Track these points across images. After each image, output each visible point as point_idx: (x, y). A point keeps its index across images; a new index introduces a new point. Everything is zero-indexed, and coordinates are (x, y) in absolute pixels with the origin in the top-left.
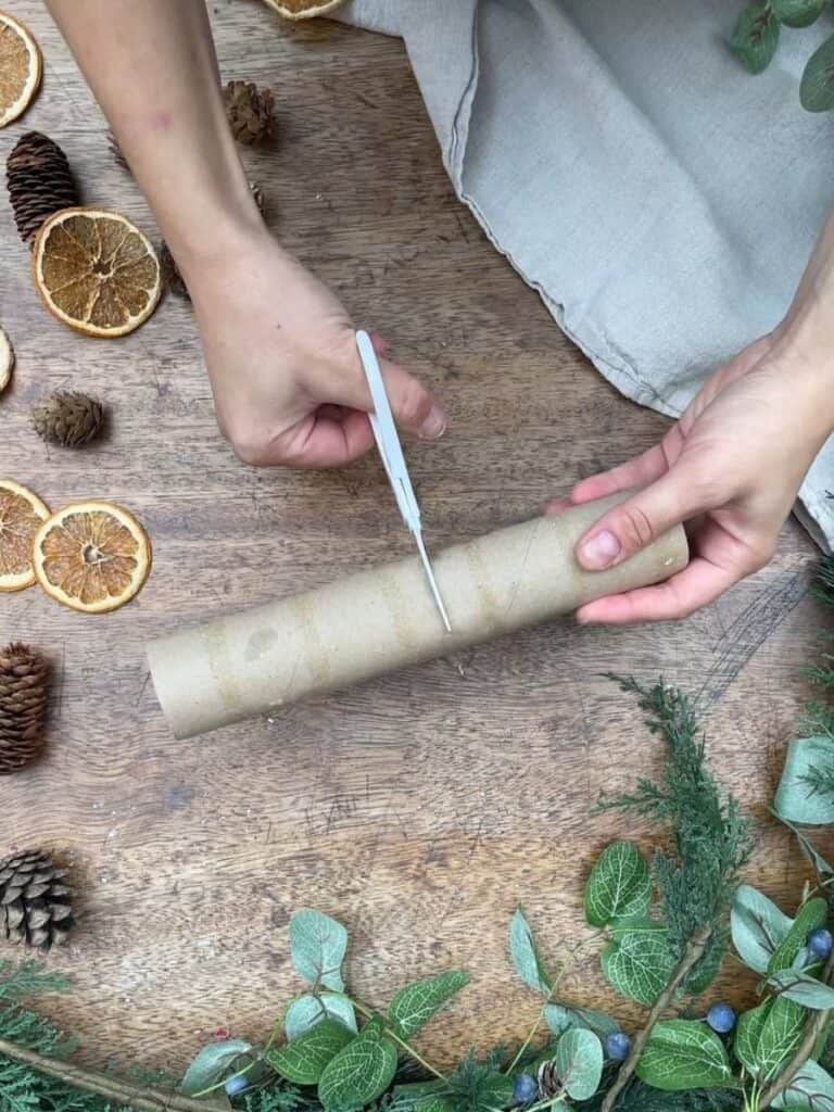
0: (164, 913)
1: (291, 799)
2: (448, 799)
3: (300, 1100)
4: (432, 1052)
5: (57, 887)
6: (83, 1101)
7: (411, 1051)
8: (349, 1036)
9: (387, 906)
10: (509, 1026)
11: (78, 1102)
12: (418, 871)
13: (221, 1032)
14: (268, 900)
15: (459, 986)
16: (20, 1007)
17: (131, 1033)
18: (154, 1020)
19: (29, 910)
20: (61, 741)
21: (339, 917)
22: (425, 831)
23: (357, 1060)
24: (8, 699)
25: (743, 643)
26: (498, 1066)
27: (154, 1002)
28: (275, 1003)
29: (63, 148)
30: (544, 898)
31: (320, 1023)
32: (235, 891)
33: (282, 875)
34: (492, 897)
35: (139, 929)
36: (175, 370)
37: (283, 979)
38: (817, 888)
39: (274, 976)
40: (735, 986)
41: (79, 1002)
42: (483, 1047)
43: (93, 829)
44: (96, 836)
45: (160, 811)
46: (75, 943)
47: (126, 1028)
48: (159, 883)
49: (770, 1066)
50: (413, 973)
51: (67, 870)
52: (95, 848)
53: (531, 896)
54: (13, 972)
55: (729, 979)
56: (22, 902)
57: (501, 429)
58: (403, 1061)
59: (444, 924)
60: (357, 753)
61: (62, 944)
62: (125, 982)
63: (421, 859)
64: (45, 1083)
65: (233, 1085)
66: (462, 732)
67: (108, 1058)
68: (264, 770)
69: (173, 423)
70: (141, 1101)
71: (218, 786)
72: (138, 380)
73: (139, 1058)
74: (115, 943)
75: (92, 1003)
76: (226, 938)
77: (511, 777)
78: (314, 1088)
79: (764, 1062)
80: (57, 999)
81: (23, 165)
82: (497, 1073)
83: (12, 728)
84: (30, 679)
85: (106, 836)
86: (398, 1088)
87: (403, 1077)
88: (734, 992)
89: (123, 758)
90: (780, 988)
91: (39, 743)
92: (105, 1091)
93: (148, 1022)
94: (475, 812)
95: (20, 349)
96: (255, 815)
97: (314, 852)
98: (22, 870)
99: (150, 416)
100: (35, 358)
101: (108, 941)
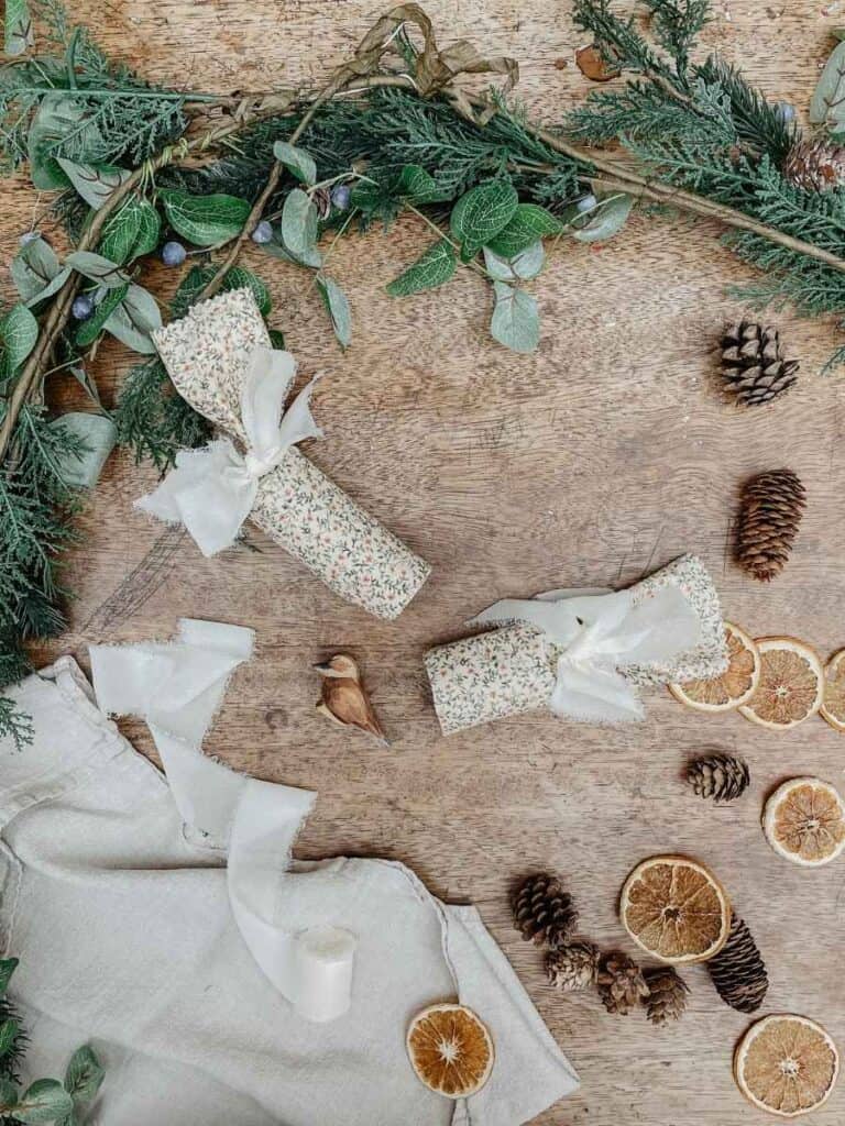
0: (644, 351)
1: (534, 446)
2: (401, 445)
3: (533, 190)
4: (418, 229)
5: (734, 375)
6: (716, 191)
7: (437, 229)
8: (491, 244)
9: (454, 354)
10: (352, 250)
11: (720, 190)
12: (428, 384)
13: (598, 249)
14: (556, 361)
15: (395, 284)
16: (767, 272)
17: (673, 249)
18: (654, 260)
19: (759, 356)
20: (729, 499)
21: (497, 345)
22: (420, 417)
23: (485, 224)
24: (773, 534)
25: (150, 572)
26: (364, 216)
27: (653, 275)
28: (551, 272)
29: (718, 997)
30: (321, 358)
31: (514, 255)
32: (584, 368)
33: (543, 382)
34: (365, 359)
35: (665, 338)
36: (627, 809)
37: (544, 293)
38: (86, 355)
39: (552, 296)
40: (160, 281)
41: (716, 276)
42: (375, 232)
43: (703, 424)
44: (701, 416)
45: (646, 437)
46: (720, 327)
47: (678, 254)
48: (648, 376)
49: (130, 206)
50: (434, 296)
51: (725, 389)
52: (700, 407)
53: (333, 360)
54: (772, 303)
55: (166, 286)
56: (765, 363)
57: (351, 756)
58: (445, 222)
59: (406, 337)
60: (478, 484)
61: (731, 326)
62: (678, 292)
63: (425, 393)
64: (749, 206)
65: (589, 203)
66: (388, 501)
67: (693, 228)
68: (557, 472)
69: (627, 765)
70: (669, 191)
71: (597, 459)
72: (657, 802)
73: (668, 227)
74: (685, 326)
75: (706, 275)
76: (592, 329)
77: (348, 462)
78: (521, 200)
79: (135, 209)
80: (736, 280)
81: (753, 985)
82: (364, 209)
83: (770, 510)
84: (753, 551)
85: (692, 417)
86: (450, 199)
87: (445, 207)
88: (161, 276)
89: (677, 483)
90: (119, 272)
91: (747, 497)
92: (697, 199)
93: (660, 259)
94: (379, 432)
95: (756, 830)
96: (566, 433)
97: (516, 400)
98: (765, 390)
99: (648, 771)
100: (744, 821)
101: (691, 328)
